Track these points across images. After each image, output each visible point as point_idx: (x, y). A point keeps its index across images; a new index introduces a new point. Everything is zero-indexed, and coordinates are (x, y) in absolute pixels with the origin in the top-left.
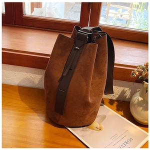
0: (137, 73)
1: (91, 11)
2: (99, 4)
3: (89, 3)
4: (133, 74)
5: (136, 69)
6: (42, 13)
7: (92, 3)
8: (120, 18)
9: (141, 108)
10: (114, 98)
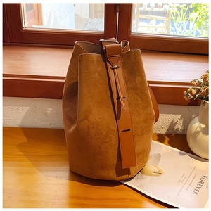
0: (194, 92)
1: (118, 16)
2: (130, 6)
3: (116, 5)
4: (187, 95)
5: (191, 87)
7: (119, 4)
10: (163, 132)
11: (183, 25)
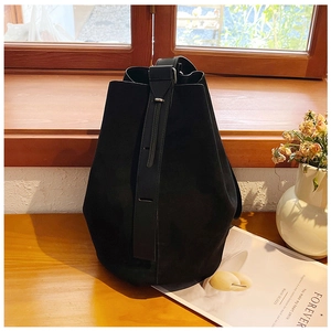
4: (277, 156)
6: (27, 33)
8: (200, 27)
9: (313, 222)
11: (244, 15)
